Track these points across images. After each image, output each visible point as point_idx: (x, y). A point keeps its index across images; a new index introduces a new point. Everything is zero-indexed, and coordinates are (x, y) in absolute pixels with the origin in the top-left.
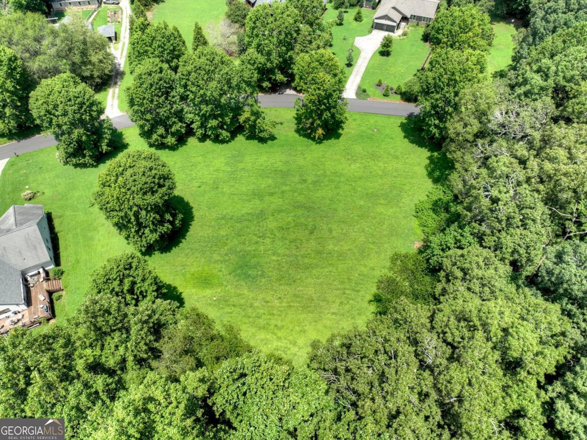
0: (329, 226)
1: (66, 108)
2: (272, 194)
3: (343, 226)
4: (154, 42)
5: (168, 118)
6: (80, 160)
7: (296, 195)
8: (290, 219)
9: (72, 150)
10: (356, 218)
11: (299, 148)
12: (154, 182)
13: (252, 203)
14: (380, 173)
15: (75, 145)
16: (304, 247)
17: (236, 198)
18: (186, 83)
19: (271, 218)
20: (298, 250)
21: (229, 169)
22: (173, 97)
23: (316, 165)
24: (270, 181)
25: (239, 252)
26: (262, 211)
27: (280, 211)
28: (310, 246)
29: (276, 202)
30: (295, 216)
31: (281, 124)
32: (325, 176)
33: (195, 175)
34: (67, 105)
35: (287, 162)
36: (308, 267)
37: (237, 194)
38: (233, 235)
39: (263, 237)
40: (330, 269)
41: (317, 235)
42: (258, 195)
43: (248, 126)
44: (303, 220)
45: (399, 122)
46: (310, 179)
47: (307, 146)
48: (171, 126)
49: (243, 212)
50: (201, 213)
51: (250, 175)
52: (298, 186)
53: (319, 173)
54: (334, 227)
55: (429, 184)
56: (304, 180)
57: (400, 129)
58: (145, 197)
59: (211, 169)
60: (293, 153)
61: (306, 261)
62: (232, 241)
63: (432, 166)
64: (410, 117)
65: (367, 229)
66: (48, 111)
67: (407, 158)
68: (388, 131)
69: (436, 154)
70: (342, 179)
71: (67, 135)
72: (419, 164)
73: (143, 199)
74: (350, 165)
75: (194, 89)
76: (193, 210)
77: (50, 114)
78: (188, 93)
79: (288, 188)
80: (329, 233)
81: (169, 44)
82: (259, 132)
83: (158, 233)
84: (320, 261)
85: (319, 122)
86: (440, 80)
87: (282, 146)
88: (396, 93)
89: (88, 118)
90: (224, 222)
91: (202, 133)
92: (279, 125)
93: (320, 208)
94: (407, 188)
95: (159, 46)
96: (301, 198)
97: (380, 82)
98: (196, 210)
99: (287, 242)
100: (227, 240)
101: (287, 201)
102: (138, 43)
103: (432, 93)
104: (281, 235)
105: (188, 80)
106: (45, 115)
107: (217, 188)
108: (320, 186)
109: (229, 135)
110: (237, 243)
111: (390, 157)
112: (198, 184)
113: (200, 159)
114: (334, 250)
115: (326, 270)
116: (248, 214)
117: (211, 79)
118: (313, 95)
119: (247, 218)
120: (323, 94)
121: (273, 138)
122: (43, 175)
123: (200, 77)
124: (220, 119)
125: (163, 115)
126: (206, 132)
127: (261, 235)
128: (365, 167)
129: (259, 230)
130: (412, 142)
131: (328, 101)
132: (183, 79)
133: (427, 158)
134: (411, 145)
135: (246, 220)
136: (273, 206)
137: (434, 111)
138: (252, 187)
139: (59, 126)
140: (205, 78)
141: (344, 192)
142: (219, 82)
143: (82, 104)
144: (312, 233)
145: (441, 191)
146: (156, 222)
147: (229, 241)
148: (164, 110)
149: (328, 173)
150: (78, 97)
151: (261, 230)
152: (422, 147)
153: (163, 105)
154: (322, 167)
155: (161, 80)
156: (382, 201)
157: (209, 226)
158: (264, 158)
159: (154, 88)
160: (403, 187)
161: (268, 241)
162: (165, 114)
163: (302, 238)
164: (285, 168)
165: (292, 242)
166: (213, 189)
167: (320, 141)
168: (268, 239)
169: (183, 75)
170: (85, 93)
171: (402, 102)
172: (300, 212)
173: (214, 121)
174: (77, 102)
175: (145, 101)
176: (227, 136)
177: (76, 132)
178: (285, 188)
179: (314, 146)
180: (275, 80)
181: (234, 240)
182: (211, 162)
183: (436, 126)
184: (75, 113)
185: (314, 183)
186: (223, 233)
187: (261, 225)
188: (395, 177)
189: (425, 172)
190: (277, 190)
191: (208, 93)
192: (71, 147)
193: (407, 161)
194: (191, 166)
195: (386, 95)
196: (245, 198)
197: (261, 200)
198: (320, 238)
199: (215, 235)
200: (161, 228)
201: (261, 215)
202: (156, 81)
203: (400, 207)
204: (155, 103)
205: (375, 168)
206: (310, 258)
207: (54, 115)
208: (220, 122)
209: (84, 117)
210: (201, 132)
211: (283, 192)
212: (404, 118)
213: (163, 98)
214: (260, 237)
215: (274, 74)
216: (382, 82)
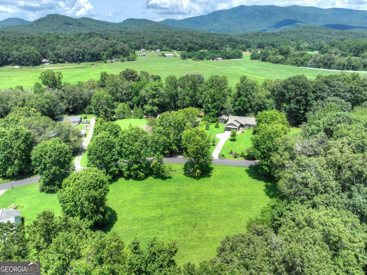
0: (206, 222)
1: (52, 153)
2: (169, 206)
3: (215, 222)
4: (107, 128)
5: (109, 163)
6: (51, 187)
7: (184, 206)
8: (180, 219)
9: (48, 180)
10: (223, 218)
11: (186, 182)
12: (97, 183)
13: (156, 210)
14: (236, 194)
15: (51, 177)
16: (190, 235)
17: (146, 208)
18: (122, 143)
19: (168, 219)
20: (185, 237)
21: (143, 193)
22: (114, 152)
23: (196, 190)
24: (168, 199)
25: (146, 239)
26: (162, 215)
27: (174, 215)
28: (193, 234)
29: (172, 210)
30: (183, 217)
31: (175, 171)
32: (202, 196)
33: (121, 196)
34: (53, 152)
35: (178, 189)
36: (192, 248)
37: (147, 206)
38: (142, 229)
39: (162, 230)
40: (208, 248)
41: (198, 228)
42: (159, 206)
43: (155, 169)
44: (188, 219)
45: (245, 169)
46: (193, 197)
47: (190, 181)
48: (110, 168)
49: (150, 216)
50: (122, 217)
51: (155, 196)
52: (185, 201)
53: (198, 194)
54: (209, 223)
55: (267, 199)
56: (189, 198)
57: (246, 172)
58: (90, 192)
59: (132, 193)
60: (182, 185)
61: (191, 243)
62: (141, 232)
63: (268, 190)
64: (251, 167)
65: (231, 224)
66: (41, 155)
67: (252, 186)
68: (238, 173)
69: (269, 184)
70: (213, 197)
71: (48, 171)
72: (260, 189)
73: (88, 193)
74: (217, 190)
75: (126, 146)
76: (118, 215)
77: (42, 157)
78: (123, 149)
79: (179, 202)
80: (206, 227)
81: (115, 130)
82: (162, 173)
83: (93, 220)
84: (201, 243)
85: (197, 166)
86: (263, 138)
87: (176, 181)
88: (241, 156)
89: (63, 160)
90: (136, 221)
91: (127, 174)
92: (174, 172)
93: (200, 212)
94: (254, 201)
95: (109, 130)
96: (187, 208)
97: (231, 151)
98: (120, 215)
99: (178, 232)
100: (138, 232)
101: (178, 210)
102: (98, 129)
103: (261, 145)
104: (175, 229)
105: (124, 141)
106: (39, 157)
107: (134, 203)
108: (199, 201)
109: (144, 175)
110: (144, 233)
111: (242, 186)
112: (122, 201)
113: (125, 188)
114: (210, 237)
115: (205, 249)
116: (153, 217)
117: (136, 141)
118: (194, 148)
119: (152, 219)
120: (199, 147)
121: (170, 178)
122: (25, 198)
123: (130, 139)
124: (139, 165)
125: (106, 160)
126: (130, 173)
127: (161, 228)
128: (227, 191)
129: (159, 226)
130: (254, 178)
131: (202, 152)
132: (120, 141)
133: (264, 186)
134: (253, 180)
135: (151, 220)
136: (169, 212)
137: (263, 156)
138: (156, 202)
139: (45, 164)
140: (133, 140)
141: (214, 204)
142: (140, 142)
143: (61, 152)
144: (194, 227)
145: (276, 200)
146: (93, 211)
147: (139, 233)
148: (107, 158)
149: (204, 194)
150: (60, 148)
151: (161, 226)
152: (260, 181)
153: (107, 155)
154: (200, 191)
155: (108, 141)
156: (240, 208)
157: (127, 224)
158: (165, 187)
159: (104, 145)
160: (252, 200)
161: (165, 232)
162: (108, 160)
163: (188, 230)
164: (177, 192)
165: (181, 232)
166: (132, 203)
167: (198, 178)
168: (165, 231)
169: (121, 139)
170: (64, 147)
171: (245, 160)
172: (187, 215)
173: (136, 165)
174: (59, 151)
175: (97, 152)
176: (143, 176)
177: (54, 168)
178: (177, 202)
179: (194, 181)
180: (172, 149)
181: (143, 232)
182: (131, 190)
183: (266, 165)
184: (56, 156)
185: (195, 199)
186: (135, 227)
187: (161, 222)
188: (246, 195)
189: (264, 193)
190: (172, 204)
191: (134, 148)
192: (48, 178)
193: (252, 187)
194: (119, 192)
195: (235, 157)
196: (151, 208)
197: (161, 209)
198: (200, 229)
199: (130, 229)
200: (96, 216)
201: (161, 218)
202: (105, 141)
203: (251, 211)
204: (103, 153)
205: (233, 191)
206: (194, 241)
207: (44, 158)
208: (140, 166)
209: (60, 159)
210: (127, 172)
211: (176, 205)
212: (247, 167)
213: (108, 151)
214: (160, 230)
215: (171, 146)
216: (233, 151)
